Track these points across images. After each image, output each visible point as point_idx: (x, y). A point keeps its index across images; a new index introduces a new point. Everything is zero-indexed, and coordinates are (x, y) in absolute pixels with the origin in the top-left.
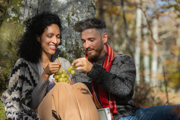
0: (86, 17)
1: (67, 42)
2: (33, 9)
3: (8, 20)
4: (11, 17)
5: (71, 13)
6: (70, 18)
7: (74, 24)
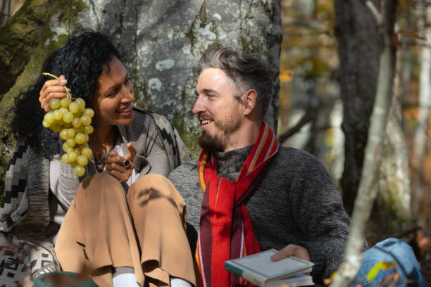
0: (239, 31)
1: (187, 90)
2: (110, 14)
3: (47, 43)
4: (55, 36)
5: (199, 22)
6: (197, 33)
7: (206, 47)
